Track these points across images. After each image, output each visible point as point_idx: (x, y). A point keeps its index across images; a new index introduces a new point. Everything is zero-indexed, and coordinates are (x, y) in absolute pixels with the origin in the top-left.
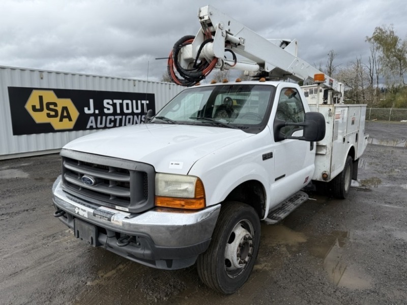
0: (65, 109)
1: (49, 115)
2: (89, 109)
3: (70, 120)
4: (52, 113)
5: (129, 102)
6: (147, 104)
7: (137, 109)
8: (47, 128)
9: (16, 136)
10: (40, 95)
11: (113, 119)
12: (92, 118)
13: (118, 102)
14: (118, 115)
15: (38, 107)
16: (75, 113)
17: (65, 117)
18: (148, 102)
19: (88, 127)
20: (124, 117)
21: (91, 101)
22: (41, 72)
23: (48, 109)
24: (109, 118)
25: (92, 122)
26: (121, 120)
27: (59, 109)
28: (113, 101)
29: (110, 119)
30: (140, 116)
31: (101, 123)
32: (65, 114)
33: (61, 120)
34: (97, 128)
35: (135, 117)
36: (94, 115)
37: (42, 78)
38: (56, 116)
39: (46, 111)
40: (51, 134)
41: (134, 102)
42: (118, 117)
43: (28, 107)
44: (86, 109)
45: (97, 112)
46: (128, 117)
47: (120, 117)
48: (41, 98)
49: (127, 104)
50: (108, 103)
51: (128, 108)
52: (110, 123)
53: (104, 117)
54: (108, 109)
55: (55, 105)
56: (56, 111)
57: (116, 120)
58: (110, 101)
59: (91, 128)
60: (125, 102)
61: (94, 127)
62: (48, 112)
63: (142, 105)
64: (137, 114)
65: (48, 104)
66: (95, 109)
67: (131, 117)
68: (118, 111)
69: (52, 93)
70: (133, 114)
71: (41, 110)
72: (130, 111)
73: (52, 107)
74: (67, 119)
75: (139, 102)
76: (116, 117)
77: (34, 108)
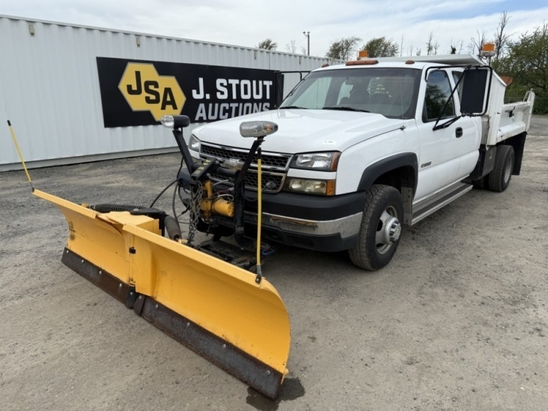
0: (168, 91)
1: (148, 100)
2: (198, 93)
3: (175, 108)
4: (153, 97)
5: (248, 82)
6: (270, 86)
7: (258, 93)
8: (145, 119)
9: (108, 129)
10: (138, 70)
11: (227, 108)
12: (202, 106)
13: (234, 82)
14: (234, 101)
15: (135, 88)
16: (180, 98)
17: (169, 103)
18: (271, 83)
19: (197, 119)
20: (241, 105)
21: (201, 80)
22: (138, 36)
23: (148, 91)
24: (223, 105)
25: (201, 112)
26: (237, 109)
27: (161, 91)
28: (228, 82)
29: (224, 108)
30: (260, 104)
31: (213, 114)
32: (169, 99)
33: (163, 108)
34: (208, 121)
35: (255, 105)
36: (204, 101)
37: (139, 45)
38: (157, 101)
39: (144, 94)
40: (151, 127)
41: (254, 82)
42: (234, 105)
43: (123, 87)
44: (194, 92)
45: (208, 96)
46: (246, 105)
47: (236, 105)
48: (138, 74)
49: (246, 86)
50: (222, 85)
51: (246, 93)
52: (224, 114)
53: (217, 105)
54: (222, 93)
55: (156, 84)
56: (157, 94)
57: (231, 108)
58: (224, 81)
59: (201, 121)
60: (244, 82)
61: (205, 118)
62: (148, 95)
63: (264, 87)
64: (258, 101)
65: (148, 83)
66: (205, 93)
67: (250, 105)
68: (234, 97)
69: (151, 67)
70: (252, 100)
71: (138, 92)
72: (248, 97)
73: (152, 87)
74: (171, 107)
75: (260, 82)
76: (232, 105)
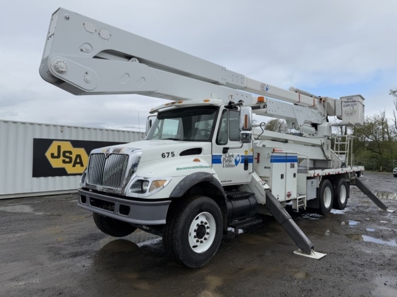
0: (78, 156)
1: (64, 162)
3: (82, 165)
4: (67, 160)
8: (62, 172)
9: (35, 178)
10: (59, 145)
15: (56, 154)
16: (86, 161)
17: (78, 163)
22: (62, 126)
23: (64, 156)
27: (73, 156)
32: (78, 161)
33: (74, 166)
37: (62, 132)
38: (70, 162)
39: (62, 158)
40: (64, 177)
43: (48, 154)
48: (59, 147)
55: (70, 153)
56: (71, 158)
62: (64, 159)
65: (65, 152)
69: (69, 143)
71: (58, 157)
74: (79, 165)
77: (53, 156)
